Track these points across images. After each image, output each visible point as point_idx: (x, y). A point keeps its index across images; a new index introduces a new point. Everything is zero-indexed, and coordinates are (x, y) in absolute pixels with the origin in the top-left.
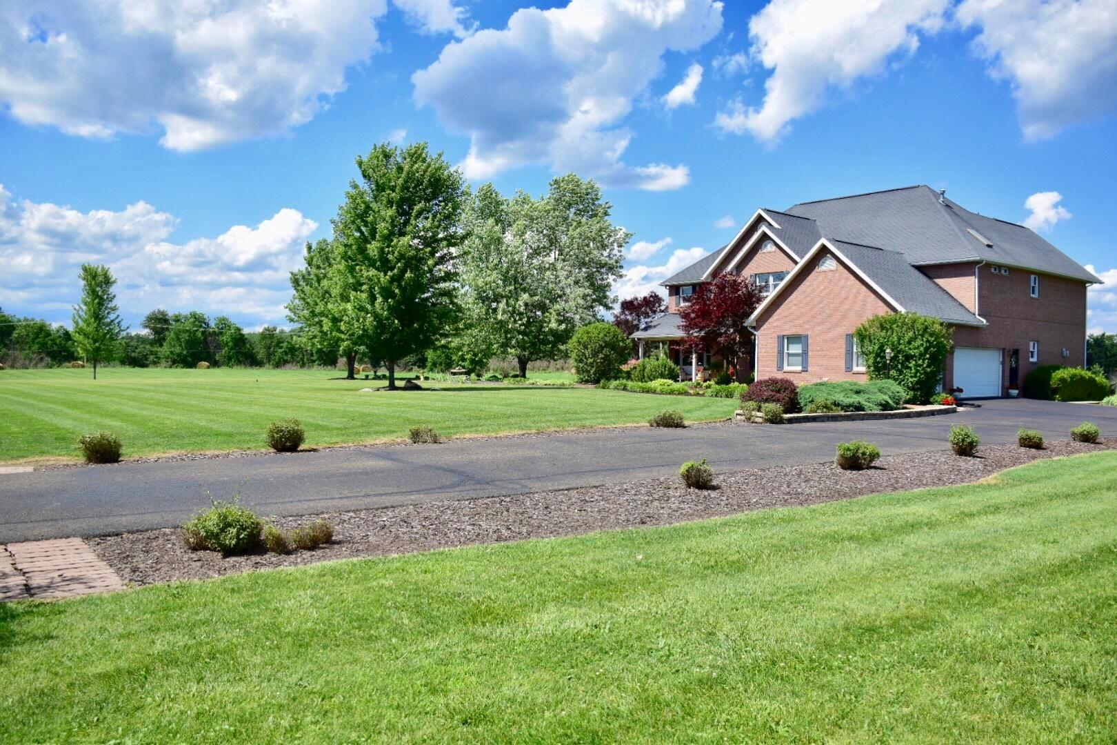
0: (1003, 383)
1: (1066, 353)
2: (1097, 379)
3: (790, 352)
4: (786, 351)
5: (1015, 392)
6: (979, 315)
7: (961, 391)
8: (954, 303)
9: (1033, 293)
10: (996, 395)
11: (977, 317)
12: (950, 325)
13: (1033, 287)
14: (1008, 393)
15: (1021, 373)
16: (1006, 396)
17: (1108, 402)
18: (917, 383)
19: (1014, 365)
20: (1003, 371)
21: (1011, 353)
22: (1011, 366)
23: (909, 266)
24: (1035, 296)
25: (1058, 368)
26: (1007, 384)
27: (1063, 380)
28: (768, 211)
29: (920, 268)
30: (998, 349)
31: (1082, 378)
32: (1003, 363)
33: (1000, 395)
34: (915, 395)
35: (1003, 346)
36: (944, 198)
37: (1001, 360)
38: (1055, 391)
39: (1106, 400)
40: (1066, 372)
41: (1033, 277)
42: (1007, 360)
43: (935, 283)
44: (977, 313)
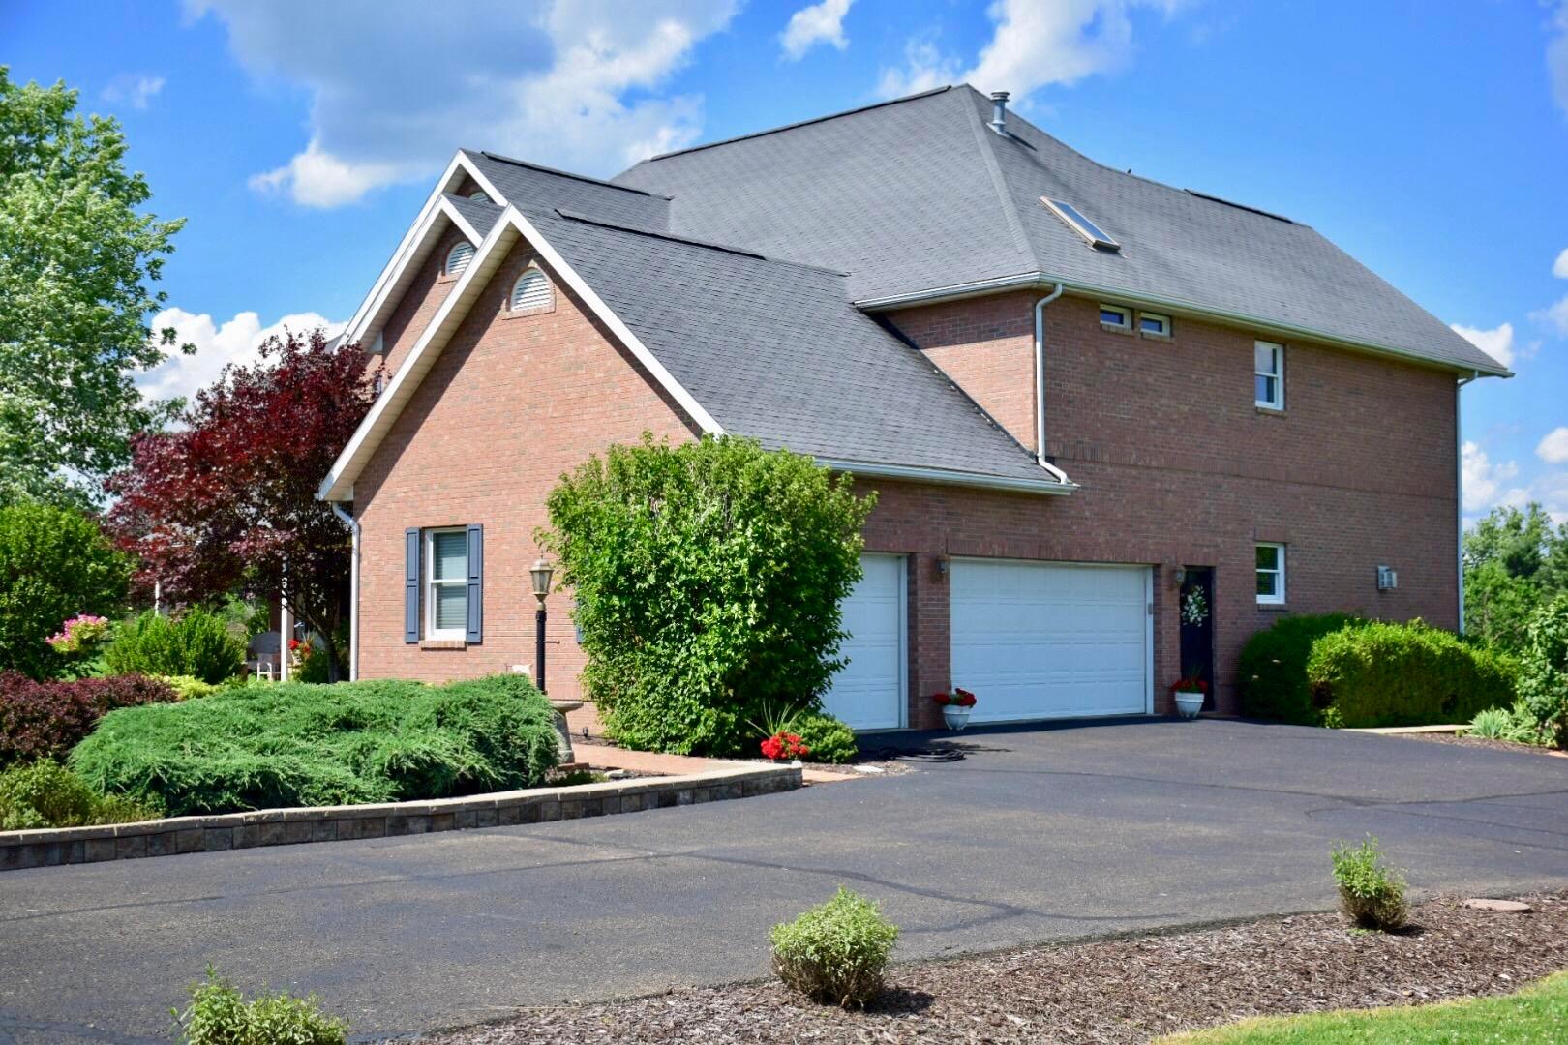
0: (1157, 673)
1: (1390, 579)
2: (1477, 655)
3: (445, 581)
4: (430, 579)
5: (1192, 701)
6: (1050, 459)
7: (967, 700)
8: (970, 421)
9: (1270, 398)
10: (1136, 709)
11: (1042, 462)
12: (863, 482)
13: (1270, 381)
14: (1173, 703)
15: (1225, 640)
16: (1169, 713)
17: (1486, 730)
18: (729, 679)
19: (1194, 613)
20: (1157, 634)
21: (1181, 577)
22: (1184, 620)
23: (845, 307)
24: (1278, 405)
25: (1337, 626)
26: (1174, 672)
27: (1347, 662)
28: (491, 161)
29: (885, 318)
30: (1143, 567)
31: (1419, 655)
32: (1157, 610)
33: (1150, 711)
34: (721, 723)
35: (1153, 558)
36: (1004, 113)
37: (1150, 599)
38: (1323, 696)
39: (1483, 718)
40: (1362, 635)
41: (1263, 351)
42: (1171, 600)
43: (924, 359)
44: (1041, 452)
